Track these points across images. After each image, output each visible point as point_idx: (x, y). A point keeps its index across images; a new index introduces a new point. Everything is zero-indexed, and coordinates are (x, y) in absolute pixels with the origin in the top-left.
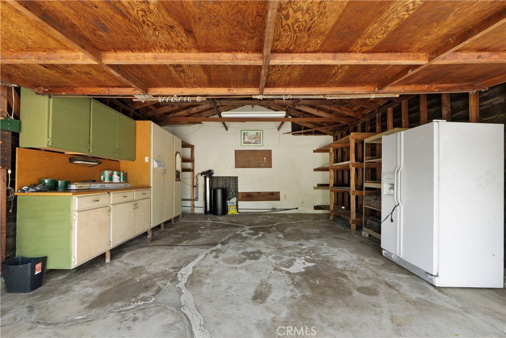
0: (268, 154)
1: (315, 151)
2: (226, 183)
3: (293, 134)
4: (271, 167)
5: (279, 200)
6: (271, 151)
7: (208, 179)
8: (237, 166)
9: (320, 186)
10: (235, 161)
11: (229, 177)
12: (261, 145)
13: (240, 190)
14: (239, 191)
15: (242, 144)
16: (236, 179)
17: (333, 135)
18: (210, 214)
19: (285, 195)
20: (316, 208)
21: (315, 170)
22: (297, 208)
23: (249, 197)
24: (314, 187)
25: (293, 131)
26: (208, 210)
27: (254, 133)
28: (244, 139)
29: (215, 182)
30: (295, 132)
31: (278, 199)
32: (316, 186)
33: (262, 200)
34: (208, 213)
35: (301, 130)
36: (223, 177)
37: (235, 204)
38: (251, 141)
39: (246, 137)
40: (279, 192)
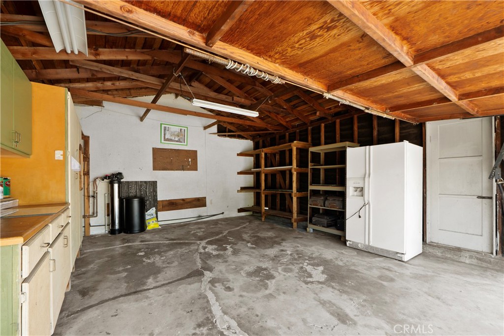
0: (193, 154)
1: (238, 155)
2: (140, 190)
3: (218, 135)
4: (197, 170)
5: (206, 206)
6: (196, 151)
7: (116, 186)
8: (156, 168)
9: (243, 189)
10: (154, 162)
11: (146, 182)
12: (186, 144)
13: (160, 198)
14: (158, 200)
15: (163, 141)
16: (154, 184)
17: (253, 139)
18: (119, 233)
19: (211, 200)
20: (240, 210)
21: (239, 173)
22: (223, 213)
23: (173, 205)
24: (238, 191)
25: (218, 132)
26: (117, 227)
27: (177, 129)
28: (165, 135)
29: (125, 189)
30: (221, 134)
31: (204, 205)
32: (239, 189)
33: (187, 208)
34: (117, 232)
35: (226, 132)
36: (136, 182)
37: (155, 216)
38: (173, 139)
39: (167, 132)
40: (205, 198)
